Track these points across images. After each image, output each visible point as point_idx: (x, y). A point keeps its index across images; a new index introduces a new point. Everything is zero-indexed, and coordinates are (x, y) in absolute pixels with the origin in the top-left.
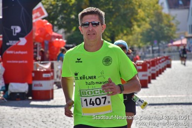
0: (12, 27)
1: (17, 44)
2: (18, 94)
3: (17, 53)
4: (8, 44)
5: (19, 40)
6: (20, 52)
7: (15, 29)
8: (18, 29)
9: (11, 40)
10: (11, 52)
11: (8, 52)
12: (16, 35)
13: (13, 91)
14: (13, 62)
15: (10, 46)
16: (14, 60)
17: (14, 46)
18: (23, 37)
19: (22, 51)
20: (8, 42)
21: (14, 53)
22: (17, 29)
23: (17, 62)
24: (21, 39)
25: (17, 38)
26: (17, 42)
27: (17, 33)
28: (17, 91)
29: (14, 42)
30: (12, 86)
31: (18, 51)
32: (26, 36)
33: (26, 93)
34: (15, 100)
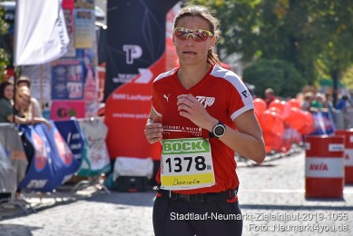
0: (126, 48)
1: (133, 80)
2: (133, 180)
3: (133, 98)
4: (116, 80)
5: (137, 73)
6: (139, 97)
7: (130, 51)
8: (137, 52)
9: (122, 73)
10: (122, 97)
11: (116, 96)
12: (132, 62)
13: (123, 174)
14: (126, 116)
15: (120, 84)
16: (127, 112)
17: (129, 84)
18: (145, 67)
19: (142, 94)
20: (117, 77)
21: (128, 98)
22: (135, 52)
23: (132, 116)
24: (142, 71)
25: (134, 69)
26: (135, 76)
27: (135, 60)
28: (130, 174)
29: (128, 76)
30: (121, 163)
31: (135, 94)
32: (152, 66)
33: (149, 178)
34: (127, 191)
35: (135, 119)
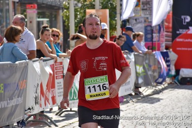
0: (183, 17)
1: (187, 32)
2: (189, 79)
3: (186, 40)
4: (178, 32)
5: (188, 29)
6: (189, 40)
7: (185, 18)
8: (188, 19)
9: (181, 29)
10: (181, 40)
11: (178, 40)
12: (186, 24)
13: (184, 76)
14: (183, 49)
15: (180, 34)
16: (184, 47)
17: (184, 34)
19: (191, 39)
20: (178, 31)
21: (184, 41)
23: (186, 49)
24: (191, 28)
25: (187, 27)
26: (187, 30)
27: (187, 22)
28: (187, 76)
29: (184, 30)
30: (183, 71)
31: (187, 39)
35: (187, 50)
